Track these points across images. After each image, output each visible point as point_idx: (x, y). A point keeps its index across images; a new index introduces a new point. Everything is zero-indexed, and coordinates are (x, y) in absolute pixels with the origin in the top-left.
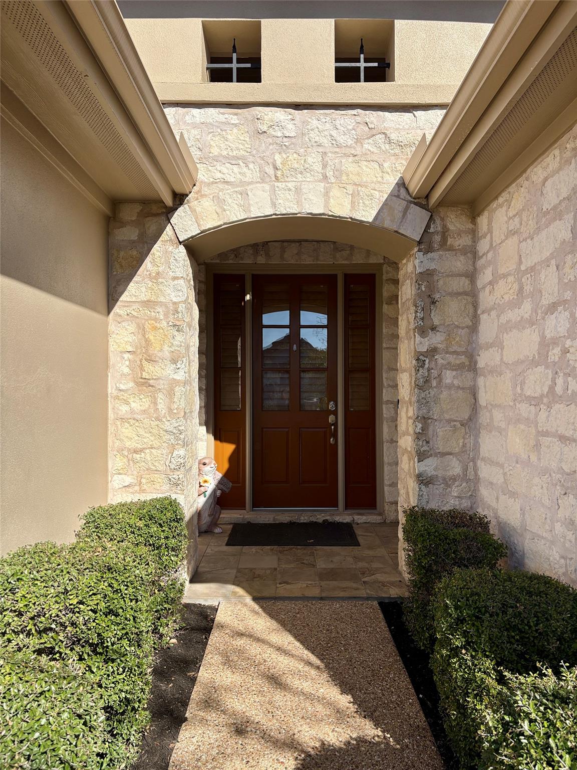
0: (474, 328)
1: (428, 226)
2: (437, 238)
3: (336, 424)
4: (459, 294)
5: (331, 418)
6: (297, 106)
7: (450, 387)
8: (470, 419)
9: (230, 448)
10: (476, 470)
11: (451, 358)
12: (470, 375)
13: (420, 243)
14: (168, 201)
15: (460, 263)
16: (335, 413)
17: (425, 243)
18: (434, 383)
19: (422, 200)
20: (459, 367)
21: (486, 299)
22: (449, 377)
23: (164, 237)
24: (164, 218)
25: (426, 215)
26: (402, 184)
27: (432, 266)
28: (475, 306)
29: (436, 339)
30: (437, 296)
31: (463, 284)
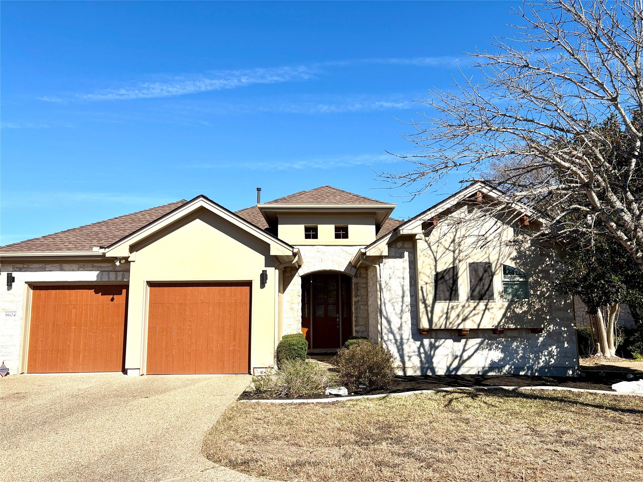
0: (367, 296)
1: (356, 272)
2: (359, 275)
3: (339, 322)
4: (364, 288)
5: (338, 319)
6: (326, 246)
7: (362, 309)
8: (367, 317)
9: (306, 330)
10: (369, 329)
11: (362, 303)
12: (367, 306)
13: (355, 276)
14: (297, 267)
15: (364, 281)
16: (339, 318)
17: (356, 276)
18: (359, 309)
19: (355, 267)
20: (364, 305)
21: (369, 289)
22: (362, 307)
23: (296, 275)
24: (296, 271)
25: (356, 270)
26: (350, 262)
27: (358, 281)
28: (368, 290)
29: (359, 298)
30: (359, 288)
31: (364, 285)
